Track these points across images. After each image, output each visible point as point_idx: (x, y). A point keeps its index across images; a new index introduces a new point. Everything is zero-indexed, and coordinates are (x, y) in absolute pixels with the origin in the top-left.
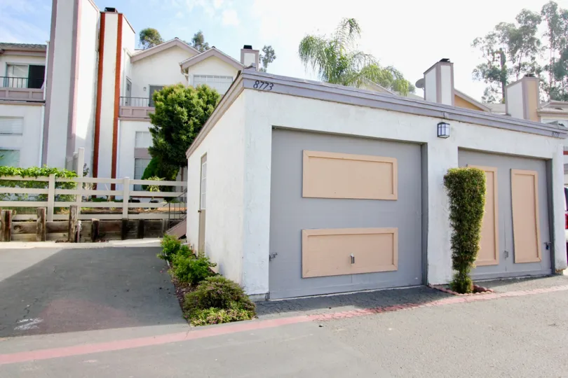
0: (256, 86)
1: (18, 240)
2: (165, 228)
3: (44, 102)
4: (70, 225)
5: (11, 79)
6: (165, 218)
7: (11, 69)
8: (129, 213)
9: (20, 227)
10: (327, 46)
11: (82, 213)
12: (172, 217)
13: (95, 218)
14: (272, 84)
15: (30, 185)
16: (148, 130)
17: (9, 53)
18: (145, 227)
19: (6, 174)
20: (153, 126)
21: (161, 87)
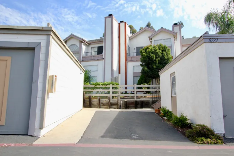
0: (210, 41)
1: (102, 108)
2: (151, 104)
3: (104, 59)
4: (118, 103)
5: (92, 53)
6: (151, 100)
7: (92, 49)
8: (137, 98)
9: (103, 103)
10: (220, 15)
11: (121, 98)
12: (154, 99)
13: (126, 100)
14: (217, 39)
15: (105, 88)
16: (140, 65)
17: (92, 44)
18: (143, 104)
19: (98, 85)
20: (141, 63)
21: (142, 47)
